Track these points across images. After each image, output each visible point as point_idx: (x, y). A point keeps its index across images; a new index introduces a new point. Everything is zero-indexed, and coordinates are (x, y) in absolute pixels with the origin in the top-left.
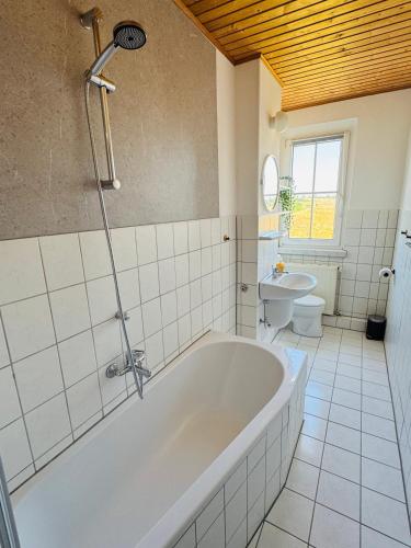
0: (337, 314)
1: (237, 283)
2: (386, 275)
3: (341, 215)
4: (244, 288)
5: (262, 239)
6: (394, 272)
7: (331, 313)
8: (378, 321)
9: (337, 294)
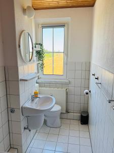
0: (67, 112)
1: (8, 108)
2: (87, 94)
3: (66, 64)
4: (12, 111)
5: (21, 80)
6: (90, 91)
7: (65, 112)
8: (85, 115)
9: (67, 102)
